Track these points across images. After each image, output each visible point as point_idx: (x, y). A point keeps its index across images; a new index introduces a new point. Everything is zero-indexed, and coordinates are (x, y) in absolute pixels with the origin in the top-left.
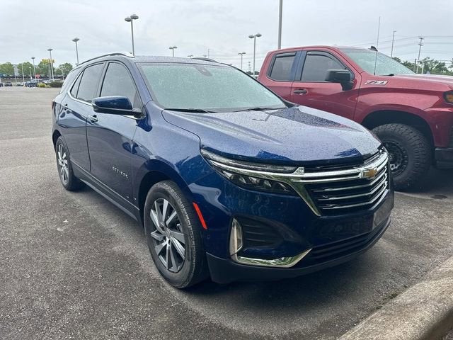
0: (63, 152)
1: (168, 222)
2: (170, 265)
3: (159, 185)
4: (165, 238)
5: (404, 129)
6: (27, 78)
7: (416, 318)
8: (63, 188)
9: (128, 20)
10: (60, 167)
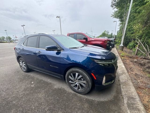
0: (23, 62)
1: (78, 79)
4: (76, 83)
9: (22, 26)
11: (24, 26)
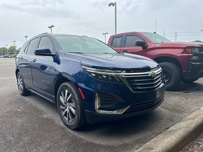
0: (21, 78)
1: (67, 100)
2: (69, 119)
3: (63, 84)
4: (66, 108)
5: (169, 64)
6: (4, 54)
7: (177, 134)
8: (20, 95)
9: (49, 28)
10: (19, 85)
11: (53, 26)
